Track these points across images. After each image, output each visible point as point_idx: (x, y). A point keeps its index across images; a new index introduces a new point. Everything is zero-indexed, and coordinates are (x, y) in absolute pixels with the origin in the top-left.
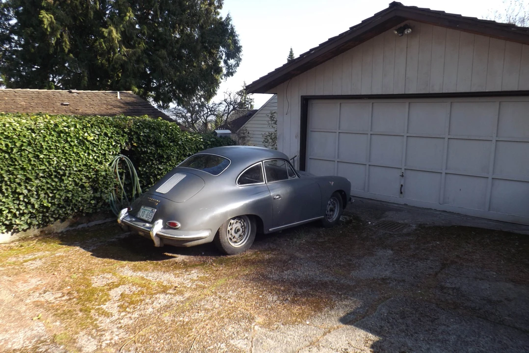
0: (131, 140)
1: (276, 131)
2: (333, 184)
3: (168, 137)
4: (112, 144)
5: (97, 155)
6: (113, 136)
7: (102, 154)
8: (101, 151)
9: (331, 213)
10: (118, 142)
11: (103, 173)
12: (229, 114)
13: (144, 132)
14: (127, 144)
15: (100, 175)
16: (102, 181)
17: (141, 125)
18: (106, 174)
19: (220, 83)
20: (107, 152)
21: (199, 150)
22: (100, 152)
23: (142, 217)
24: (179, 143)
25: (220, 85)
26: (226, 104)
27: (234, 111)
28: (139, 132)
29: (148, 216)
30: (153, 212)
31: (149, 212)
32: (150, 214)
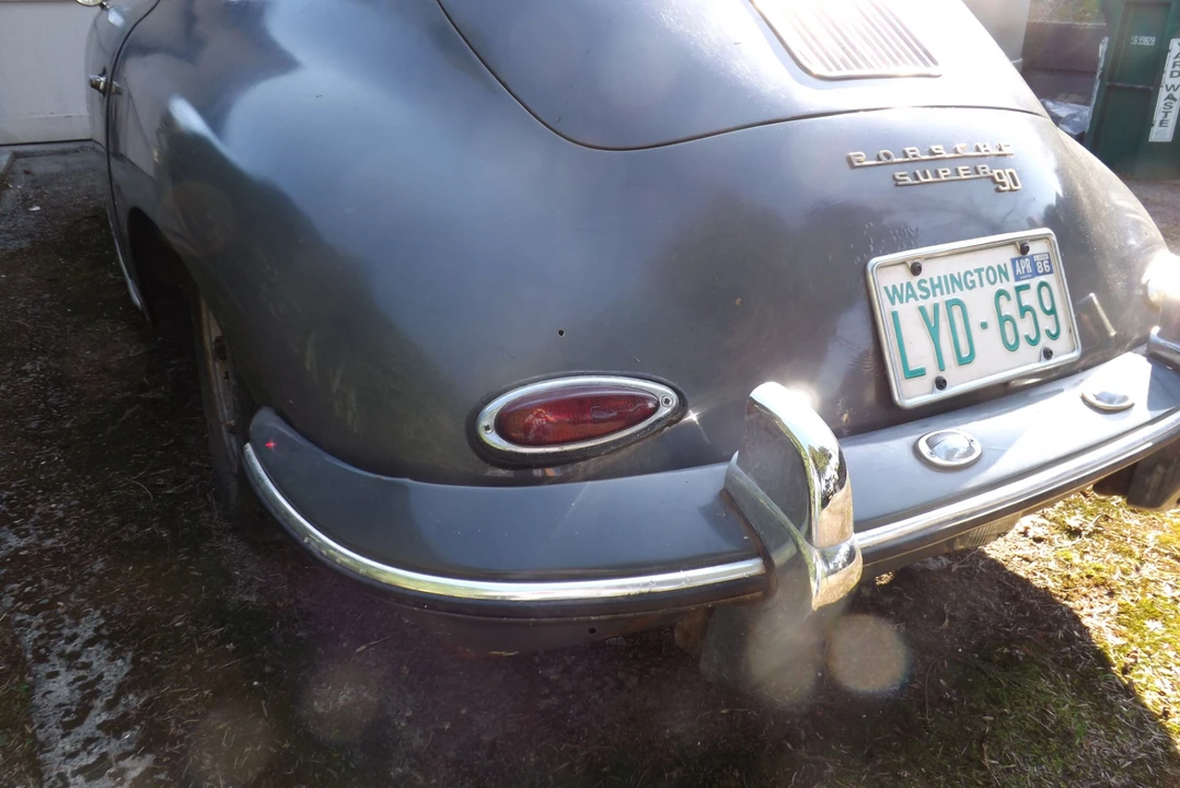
29: (1026, 327)
30: (1034, 264)
31: (1009, 285)
32: (1029, 298)
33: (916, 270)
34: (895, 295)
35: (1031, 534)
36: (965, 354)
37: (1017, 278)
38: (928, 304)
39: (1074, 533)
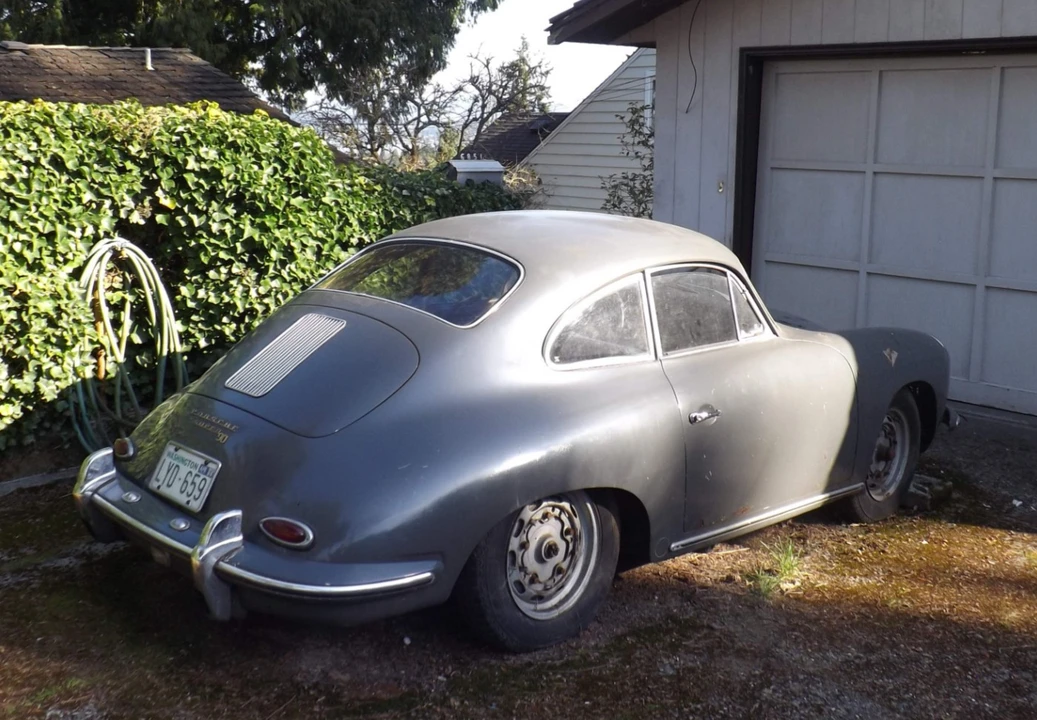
0: (151, 185)
1: (651, 167)
2: (897, 360)
3: (288, 179)
4: (79, 200)
5: (23, 237)
6: (85, 169)
7: (41, 235)
8: (39, 226)
9: (881, 466)
10: (103, 191)
11: (47, 306)
12: (483, 121)
13: (199, 159)
14: (138, 198)
15: (32, 311)
16: (42, 333)
17: (189, 132)
18: (58, 309)
19: (457, 31)
20: (60, 229)
21: (394, 226)
22: (34, 229)
23: (165, 491)
24: (325, 200)
25: (456, 36)
26: (477, 93)
27: (499, 114)
28: (180, 157)
29: (190, 489)
30: (207, 471)
31: (195, 472)
32: (198, 480)
33: (177, 450)
34: (168, 454)
36: (171, 482)
37: (199, 471)
38: (173, 462)
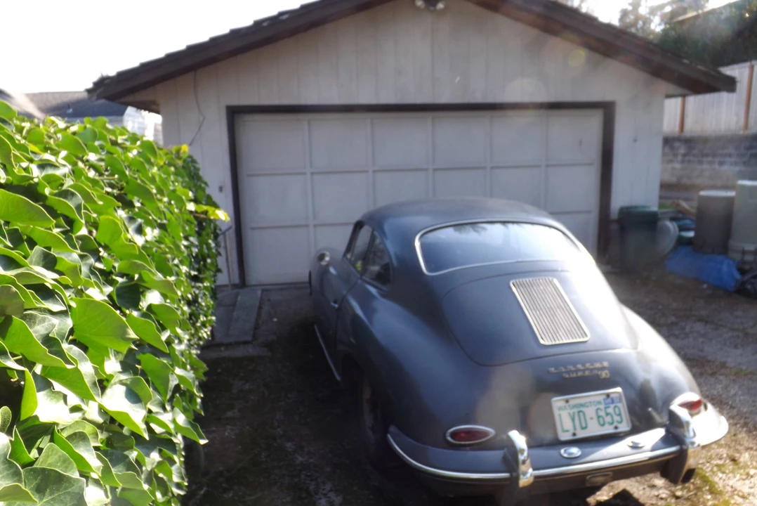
23: (583, 434)
29: (608, 419)
30: (612, 400)
31: (602, 407)
32: (610, 410)
33: (567, 401)
34: (560, 409)
35: (660, 496)
36: (584, 425)
37: (606, 404)
38: (571, 412)
39: (677, 498)
